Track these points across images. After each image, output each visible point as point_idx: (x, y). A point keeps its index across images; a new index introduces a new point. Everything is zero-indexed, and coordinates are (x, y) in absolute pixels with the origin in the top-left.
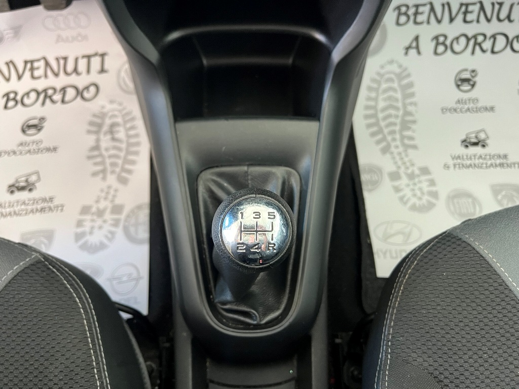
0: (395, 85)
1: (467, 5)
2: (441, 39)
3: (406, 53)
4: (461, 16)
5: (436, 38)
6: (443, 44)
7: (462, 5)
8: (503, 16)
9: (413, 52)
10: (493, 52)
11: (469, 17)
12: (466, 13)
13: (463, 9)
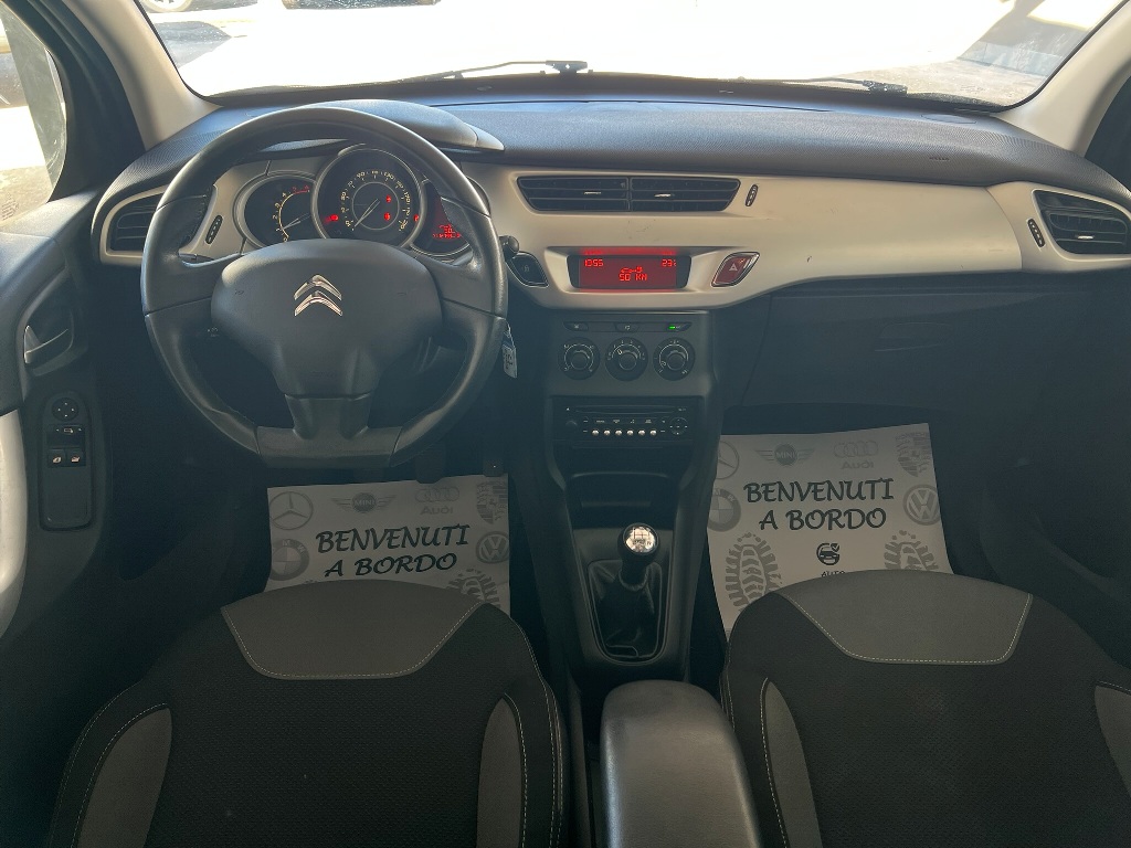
0: (756, 558)
1: (816, 484)
2: (796, 515)
3: (762, 528)
4: (811, 495)
5: (790, 513)
6: (798, 519)
7: (810, 484)
8: (853, 494)
9: (768, 526)
10: (850, 527)
11: (819, 495)
12: (815, 491)
13: (812, 488)
